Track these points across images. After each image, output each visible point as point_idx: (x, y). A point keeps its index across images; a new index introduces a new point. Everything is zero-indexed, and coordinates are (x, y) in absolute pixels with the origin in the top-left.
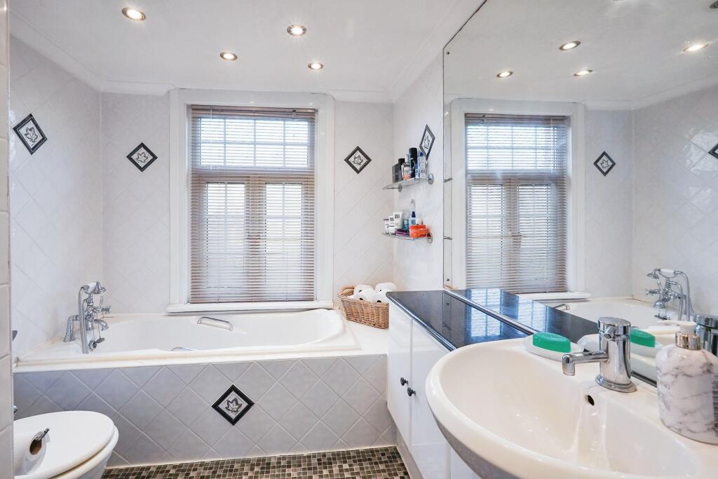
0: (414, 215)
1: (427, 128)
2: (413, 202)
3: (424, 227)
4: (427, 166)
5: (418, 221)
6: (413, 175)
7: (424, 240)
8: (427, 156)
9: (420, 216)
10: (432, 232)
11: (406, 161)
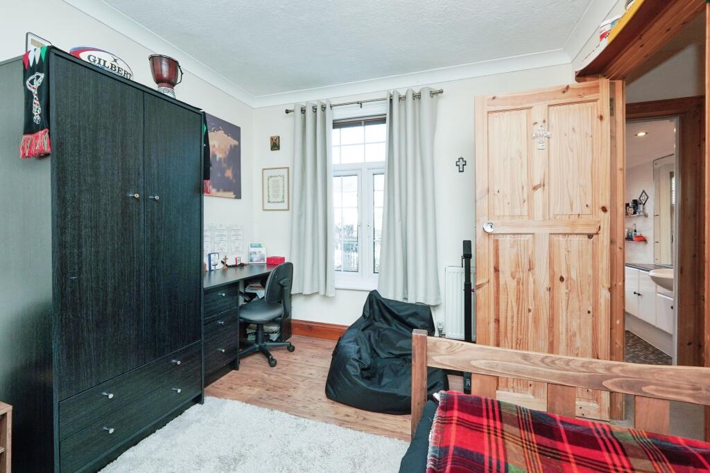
0: (635, 231)
1: (644, 191)
2: (635, 224)
3: (642, 237)
4: (644, 208)
5: (638, 234)
6: (635, 213)
7: (642, 243)
8: (644, 204)
9: (639, 231)
10: (647, 239)
11: (630, 205)
